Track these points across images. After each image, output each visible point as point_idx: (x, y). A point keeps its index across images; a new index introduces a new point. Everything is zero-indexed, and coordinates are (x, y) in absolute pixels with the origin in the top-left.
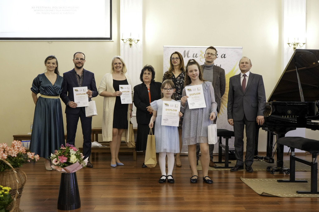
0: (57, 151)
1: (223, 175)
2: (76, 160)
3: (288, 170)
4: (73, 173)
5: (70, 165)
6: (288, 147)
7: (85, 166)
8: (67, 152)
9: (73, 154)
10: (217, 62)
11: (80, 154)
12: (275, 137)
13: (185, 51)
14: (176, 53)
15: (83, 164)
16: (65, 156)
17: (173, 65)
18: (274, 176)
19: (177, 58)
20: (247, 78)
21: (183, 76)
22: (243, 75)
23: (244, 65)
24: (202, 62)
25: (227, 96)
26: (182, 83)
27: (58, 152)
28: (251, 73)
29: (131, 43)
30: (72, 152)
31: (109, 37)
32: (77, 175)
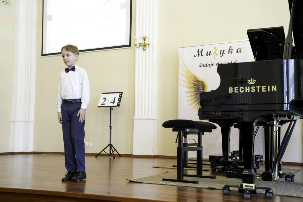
13: (199, 50)
24: (216, 59)
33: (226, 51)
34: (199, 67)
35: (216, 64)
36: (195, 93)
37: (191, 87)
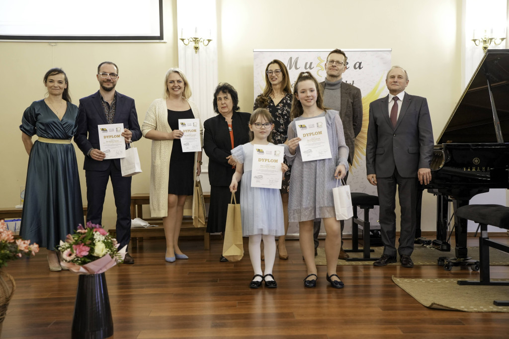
0: (71, 236)
1: (361, 273)
2: (105, 251)
3: (476, 263)
4: (99, 274)
5: (94, 260)
6: (476, 222)
7: (120, 261)
8: (89, 237)
9: (99, 241)
10: (347, 77)
11: (111, 241)
12: (451, 207)
13: (291, 58)
14: (276, 62)
15: (117, 258)
16: (85, 245)
17: (271, 84)
18: (451, 273)
19: (276, 71)
20: (400, 104)
21: (289, 102)
22: (393, 99)
23: (396, 81)
24: (321, 77)
25: (366, 136)
26: (286, 115)
27: (72, 238)
28: (407, 94)
29: (197, 46)
30: (98, 237)
31: (158, 34)
32: (107, 278)
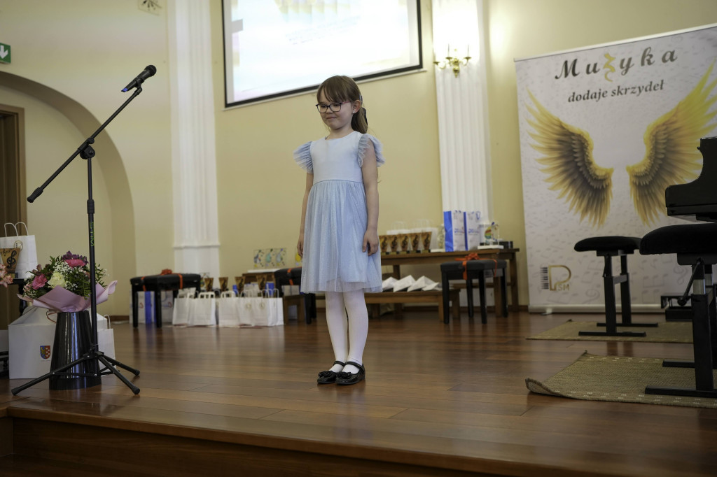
13: (566, 62)
24: (611, 81)
29: (456, 68)
31: (418, 63)
33: (637, 61)
34: (569, 101)
35: (613, 92)
36: (563, 160)
37: (552, 149)
